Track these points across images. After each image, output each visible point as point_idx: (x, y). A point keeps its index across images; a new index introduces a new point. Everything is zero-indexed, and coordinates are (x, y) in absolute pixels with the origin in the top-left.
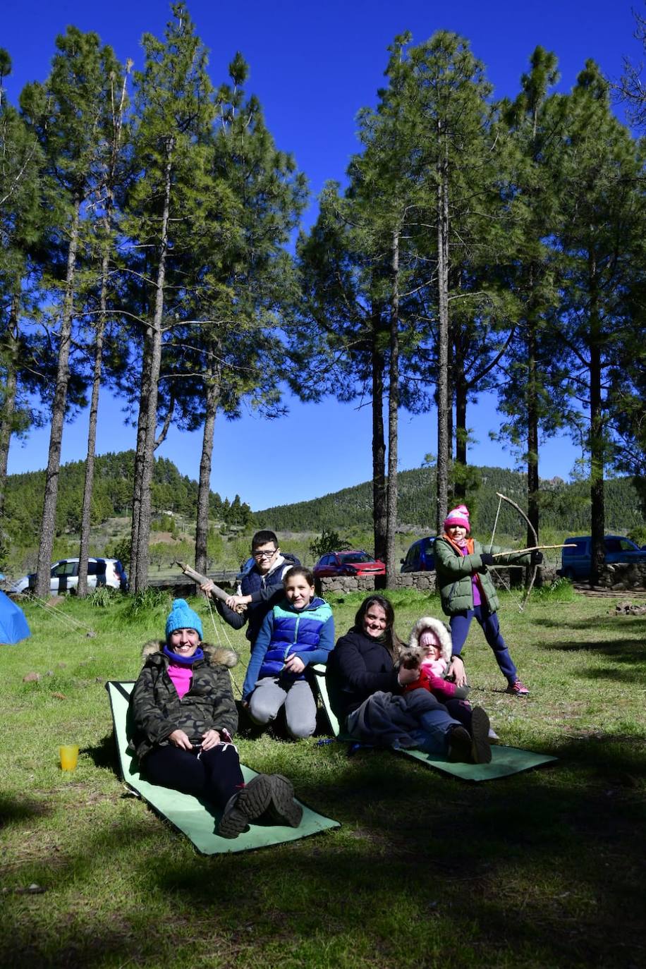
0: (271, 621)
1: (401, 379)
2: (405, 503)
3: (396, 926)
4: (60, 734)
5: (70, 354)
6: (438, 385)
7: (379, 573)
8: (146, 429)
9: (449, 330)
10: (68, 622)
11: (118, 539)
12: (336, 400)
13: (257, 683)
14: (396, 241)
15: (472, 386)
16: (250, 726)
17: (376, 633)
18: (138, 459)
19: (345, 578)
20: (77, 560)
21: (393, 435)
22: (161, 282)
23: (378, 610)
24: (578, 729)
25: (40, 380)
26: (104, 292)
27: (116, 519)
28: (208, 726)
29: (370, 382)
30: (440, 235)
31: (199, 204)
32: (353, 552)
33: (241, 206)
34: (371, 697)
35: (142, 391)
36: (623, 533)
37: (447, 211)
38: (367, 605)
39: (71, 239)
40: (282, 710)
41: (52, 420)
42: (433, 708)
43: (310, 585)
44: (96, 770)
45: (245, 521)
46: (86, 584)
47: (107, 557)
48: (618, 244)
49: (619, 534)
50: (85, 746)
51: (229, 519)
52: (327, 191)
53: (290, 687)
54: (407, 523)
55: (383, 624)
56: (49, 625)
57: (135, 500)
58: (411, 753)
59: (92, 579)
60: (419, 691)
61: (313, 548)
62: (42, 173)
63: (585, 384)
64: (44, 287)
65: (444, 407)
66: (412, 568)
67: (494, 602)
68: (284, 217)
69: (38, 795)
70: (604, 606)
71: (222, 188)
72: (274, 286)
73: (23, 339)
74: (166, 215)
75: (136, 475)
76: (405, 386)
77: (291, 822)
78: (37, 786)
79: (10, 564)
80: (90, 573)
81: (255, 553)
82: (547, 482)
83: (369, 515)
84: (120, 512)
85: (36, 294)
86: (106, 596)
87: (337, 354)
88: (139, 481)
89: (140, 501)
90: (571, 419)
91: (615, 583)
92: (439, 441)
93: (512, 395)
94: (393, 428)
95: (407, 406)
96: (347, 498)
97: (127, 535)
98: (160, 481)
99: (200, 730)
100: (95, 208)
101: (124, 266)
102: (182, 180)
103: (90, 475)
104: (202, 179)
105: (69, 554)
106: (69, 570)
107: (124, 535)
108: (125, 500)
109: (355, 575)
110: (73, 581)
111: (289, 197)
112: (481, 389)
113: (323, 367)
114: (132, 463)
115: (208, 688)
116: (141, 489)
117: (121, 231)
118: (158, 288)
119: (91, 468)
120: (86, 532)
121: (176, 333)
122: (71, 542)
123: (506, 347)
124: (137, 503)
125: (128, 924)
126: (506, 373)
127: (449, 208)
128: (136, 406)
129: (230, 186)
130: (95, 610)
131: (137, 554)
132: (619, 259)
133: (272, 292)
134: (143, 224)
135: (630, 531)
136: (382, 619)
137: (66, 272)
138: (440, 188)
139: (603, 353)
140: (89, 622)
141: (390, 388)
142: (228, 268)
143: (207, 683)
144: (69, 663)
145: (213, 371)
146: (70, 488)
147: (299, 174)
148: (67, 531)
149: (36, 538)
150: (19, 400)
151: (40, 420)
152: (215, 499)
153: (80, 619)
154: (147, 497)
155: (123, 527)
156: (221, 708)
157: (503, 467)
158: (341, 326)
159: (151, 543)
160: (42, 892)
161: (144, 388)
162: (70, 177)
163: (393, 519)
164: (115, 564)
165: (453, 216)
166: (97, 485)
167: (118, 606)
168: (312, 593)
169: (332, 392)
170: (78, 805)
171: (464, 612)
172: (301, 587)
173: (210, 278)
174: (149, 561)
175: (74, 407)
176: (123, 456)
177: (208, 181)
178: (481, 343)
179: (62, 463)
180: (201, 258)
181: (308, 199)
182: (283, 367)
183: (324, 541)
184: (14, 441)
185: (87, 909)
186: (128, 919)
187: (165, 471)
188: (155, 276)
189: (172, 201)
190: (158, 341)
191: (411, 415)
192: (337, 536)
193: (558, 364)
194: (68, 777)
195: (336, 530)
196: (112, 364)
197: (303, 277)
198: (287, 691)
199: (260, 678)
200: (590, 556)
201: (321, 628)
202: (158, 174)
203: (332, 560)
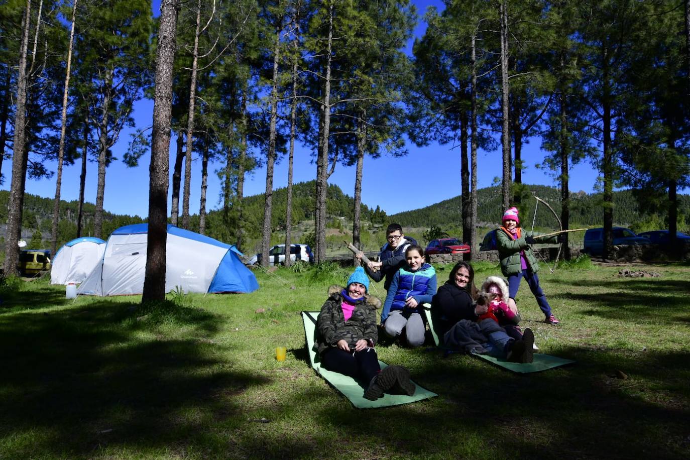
0: (398, 276)
1: (479, 130)
2: (482, 209)
3: (469, 451)
4: (276, 341)
5: (277, 123)
6: (503, 133)
7: (466, 252)
8: (322, 166)
9: (509, 98)
10: (281, 281)
11: (307, 233)
12: (438, 144)
13: (389, 313)
14: (473, 43)
15: (525, 132)
16: (385, 338)
17: (462, 285)
18: (317, 184)
19: (445, 255)
20: (284, 245)
21: (474, 165)
22: (328, 77)
23: (464, 271)
24: (590, 345)
25: (259, 139)
26: (295, 85)
27: (306, 221)
28: (359, 338)
29: (459, 132)
30: (502, 37)
31: (350, 28)
32: (450, 239)
33: (376, 27)
34: (458, 323)
35: (319, 144)
36: (626, 226)
37: (506, 20)
38: (457, 268)
39: (275, 55)
40: (404, 330)
41: (267, 163)
42: (497, 330)
43: (422, 256)
44: (296, 362)
45: (383, 221)
46: (290, 260)
47: (302, 243)
48: (622, 36)
49: (622, 226)
50: (290, 348)
51: (373, 220)
52: (428, 13)
53: (409, 317)
54: (484, 221)
55: (467, 280)
56: (269, 282)
57: (317, 209)
58: (482, 356)
59: (293, 256)
60: (487, 320)
61: (424, 237)
62: (258, 17)
63: (599, 129)
64: (260, 84)
65: (506, 147)
66: (487, 249)
67: (535, 267)
68: (403, 32)
69: (264, 373)
70: (611, 272)
71: (364, 16)
72: (397, 75)
73: (249, 116)
74: (331, 36)
75: (317, 195)
76: (481, 135)
77: (409, 393)
78: (264, 368)
79: (247, 248)
80: (292, 253)
81: (388, 237)
82: (575, 194)
83: (460, 216)
84: (308, 217)
85: (256, 89)
86: (301, 266)
87: (438, 116)
88: (319, 198)
89: (320, 209)
90: (591, 152)
91: (619, 258)
92: (503, 168)
93: (550, 138)
94: (474, 161)
95: (483, 147)
96: (447, 206)
97: (313, 231)
98: (331, 198)
99: (355, 340)
100: (289, 35)
101: (306, 68)
102: (339, 14)
103: (290, 195)
104: (352, 12)
105: (279, 242)
106: (280, 251)
107: (311, 230)
108: (311, 210)
109: (451, 253)
110: (282, 257)
111: (405, 20)
112: (531, 135)
113: (429, 124)
114: (315, 187)
115: (362, 317)
116: (320, 203)
117: (305, 48)
118: (327, 81)
119: (291, 191)
120: (288, 229)
121: (338, 107)
122: (280, 236)
123: (546, 107)
124: (318, 210)
125: (315, 441)
126: (547, 123)
127: (508, 19)
128: (316, 151)
129: (369, 15)
130: (295, 274)
131: (319, 241)
132: (624, 45)
133: (396, 79)
134: (317, 42)
135: (630, 225)
136: (466, 277)
137: (273, 75)
138: (502, 6)
139: (613, 108)
140: (291, 281)
141: (472, 136)
142: (368, 66)
143: (362, 314)
144: (281, 303)
145: (361, 129)
146: (279, 203)
147: (411, 6)
148: (278, 229)
149: (261, 234)
150: (248, 152)
151: (260, 163)
152: (364, 208)
153: (287, 280)
154: (323, 207)
155: (311, 226)
156: (369, 330)
157: (546, 185)
158: (440, 98)
159: (327, 236)
160: (268, 422)
161: (320, 142)
162: (274, 17)
163: (474, 218)
164: (306, 247)
165: (511, 24)
166: (295, 201)
167: (309, 272)
168: (423, 261)
169: (435, 139)
170: (286, 379)
171: (516, 274)
172: (416, 257)
173: (357, 72)
174: (326, 245)
175: (280, 154)
176: (309, 184)
177: (355, 13)
178: (530, 104)
179: (274, 188)
180: (353, 60)
181: (418, 20)
182: (405, 125)
183: (431, 232)
184: (246, 175)
185: (292, 432)
186: (315, 439)
187: (334, 192)
188: (325, 74)
189: (334, 27)
190: (328, 113)
191: (485, 152)
192: (440, 229)
193: (581, 117)
194: (281, 364)
195: (440, 226)
196: (301, 128)
197: (415, 68)
198: (407, 319)
199: (392, 310)
200: (603, 240)
201: (428, 282)
202: (325, 11)
203: (436, 244)
